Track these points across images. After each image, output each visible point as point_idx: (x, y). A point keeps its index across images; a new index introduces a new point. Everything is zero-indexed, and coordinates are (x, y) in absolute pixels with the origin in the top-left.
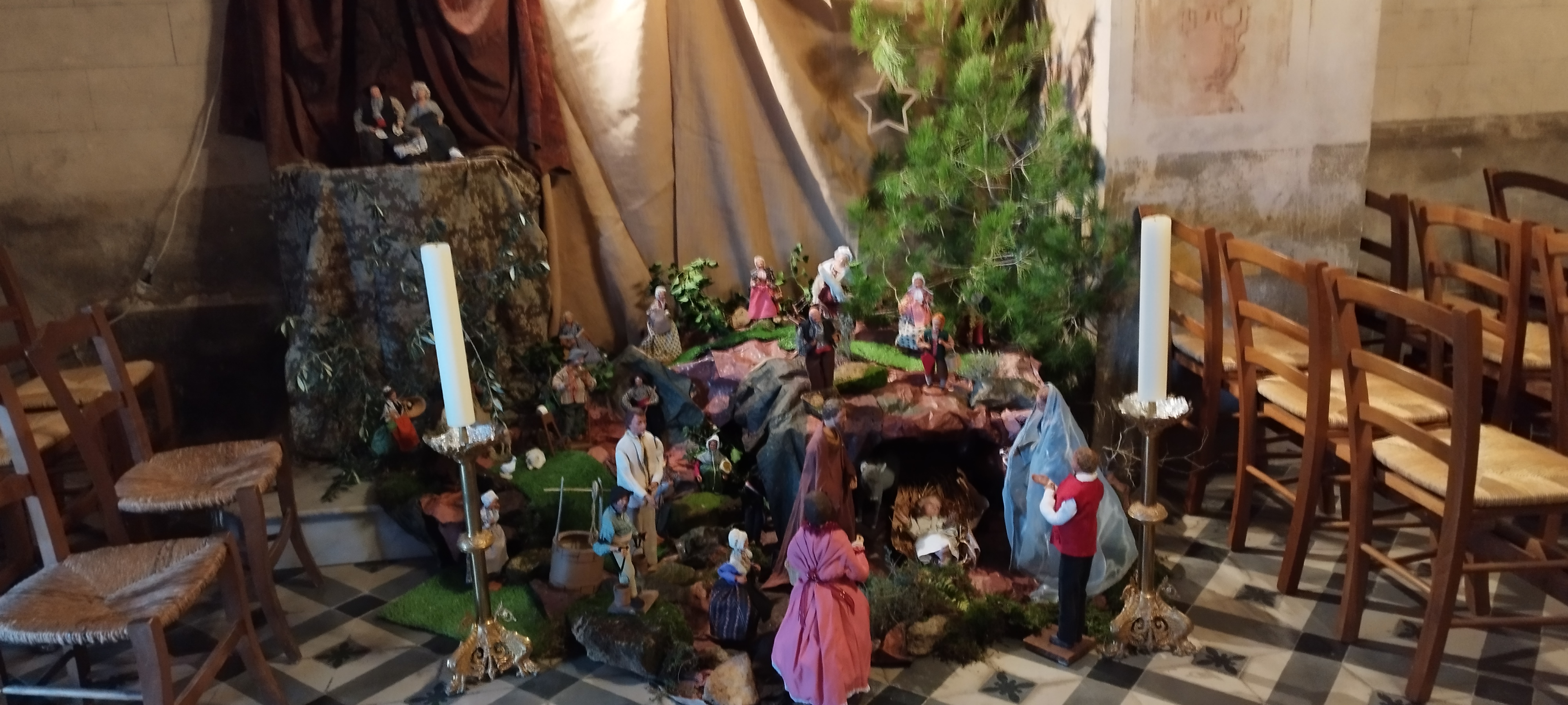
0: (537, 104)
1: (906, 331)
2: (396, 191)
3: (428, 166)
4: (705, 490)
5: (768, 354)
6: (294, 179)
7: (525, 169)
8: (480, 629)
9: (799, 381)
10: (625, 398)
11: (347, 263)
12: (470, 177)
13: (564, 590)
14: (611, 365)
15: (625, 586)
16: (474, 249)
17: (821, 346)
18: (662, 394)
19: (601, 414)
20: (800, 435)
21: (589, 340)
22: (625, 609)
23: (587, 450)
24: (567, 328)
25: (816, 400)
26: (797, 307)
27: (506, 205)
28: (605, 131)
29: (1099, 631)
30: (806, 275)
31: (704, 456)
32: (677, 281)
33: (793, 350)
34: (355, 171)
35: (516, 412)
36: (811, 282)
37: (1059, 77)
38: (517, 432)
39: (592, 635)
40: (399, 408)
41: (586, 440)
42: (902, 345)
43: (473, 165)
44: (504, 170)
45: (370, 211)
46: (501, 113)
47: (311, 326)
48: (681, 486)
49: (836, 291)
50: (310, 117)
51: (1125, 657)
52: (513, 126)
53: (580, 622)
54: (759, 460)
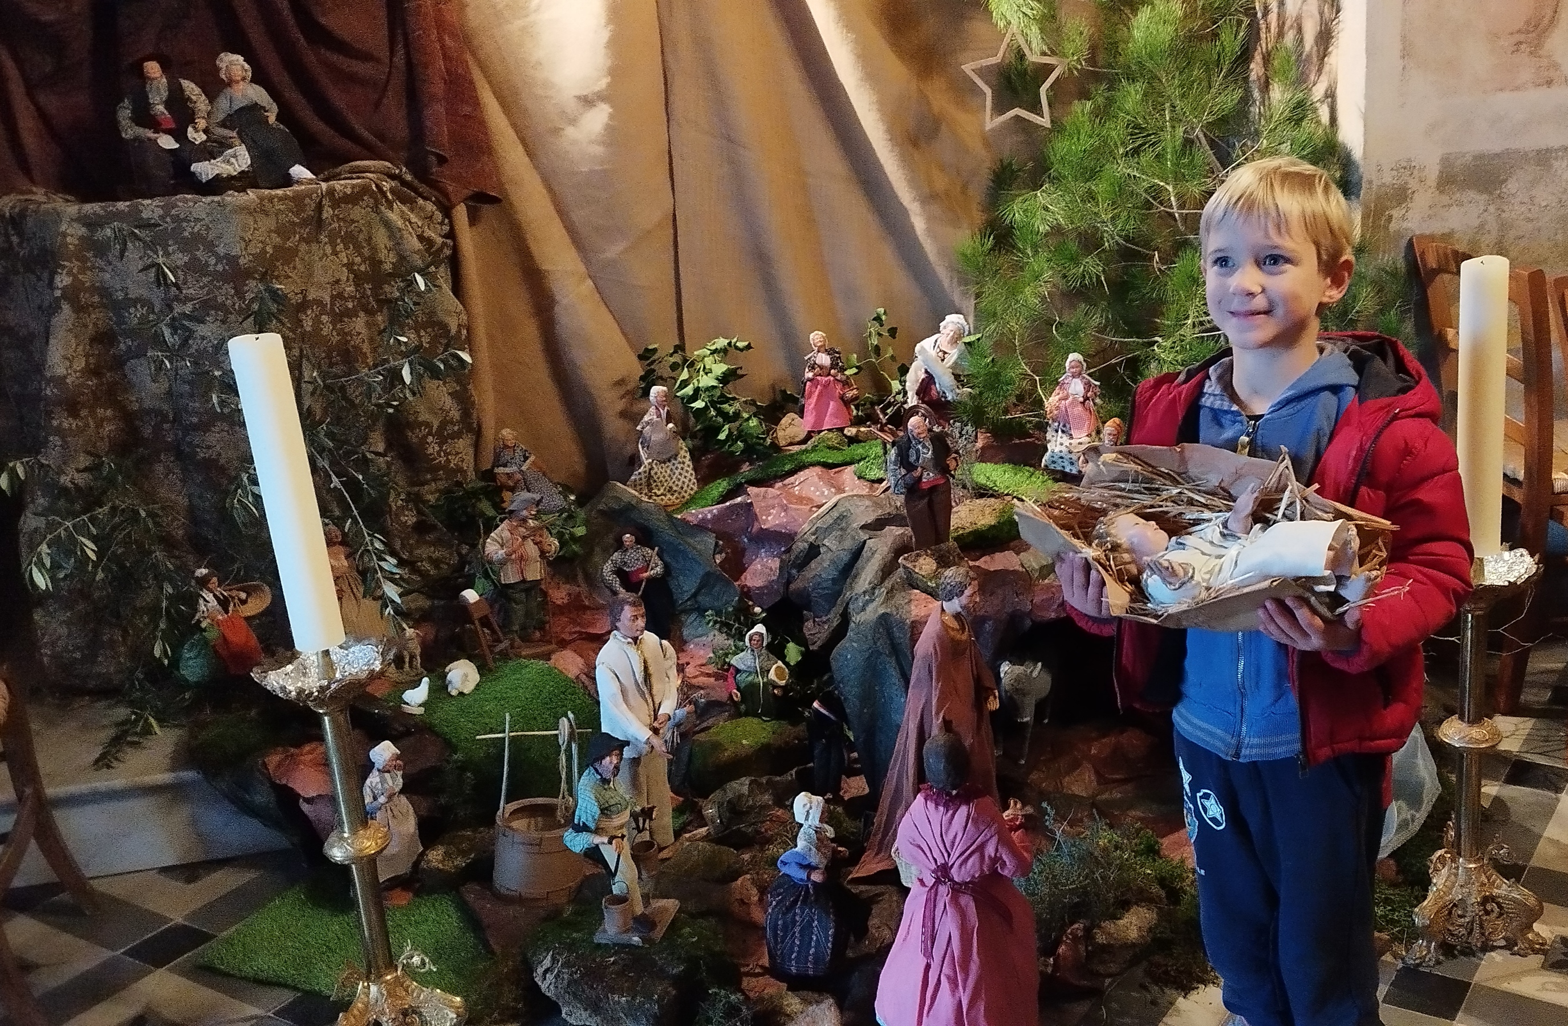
0: (438, 88)
1: (1057, 444)
2: (197, 238)
3: (252, 194)
4: (746, 714)
5: (840, 490)
6: (17, 221)
7: (425, 199)
8: (374, 989)
9: (893, 532)
10: (607, 568)
11: (119, 363)
12: (327, 213)
13: (519, 900)
14: (581, 514)
15: (621, 900)
16: (342, 333)
17: (929, 477)
18: (668, 559)
19: (570, 595)
20: (903, 622)
21: (544, 474)
22: (624, 938)
23: (547, 657)
24: (507, 455)
25: (925, 565)
26: (884, 411)
27: (392, 258)
28: (556, 131)
29: (1393, 922)
30: (893, 357)
31: (742, 660)
32: (685, 375)
33: (880, 481)
34: (122, 205)
35: (429, 597)
36: (904, 370)
37: (1281, 34)
38: (429, 631)
39: (569, 985)
40: (224, 603)
41: (544, 640)
42: (1052, 467)
43: (331, 192)
44: (386, 197)
45: (152, 273)
46: (377, 104)
47: (61, 472)
48: (706, 710)
49: (945, 384)
50: (42, 114)
51: (1438, 963)
52: (398, 125)
53: (547, 963)
54: (834, 665)
